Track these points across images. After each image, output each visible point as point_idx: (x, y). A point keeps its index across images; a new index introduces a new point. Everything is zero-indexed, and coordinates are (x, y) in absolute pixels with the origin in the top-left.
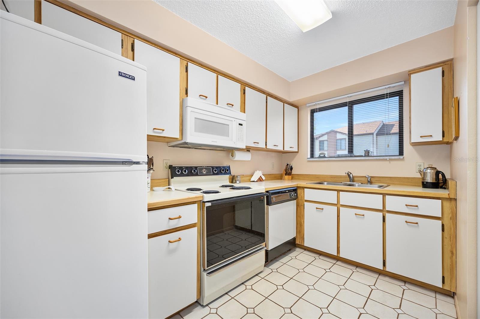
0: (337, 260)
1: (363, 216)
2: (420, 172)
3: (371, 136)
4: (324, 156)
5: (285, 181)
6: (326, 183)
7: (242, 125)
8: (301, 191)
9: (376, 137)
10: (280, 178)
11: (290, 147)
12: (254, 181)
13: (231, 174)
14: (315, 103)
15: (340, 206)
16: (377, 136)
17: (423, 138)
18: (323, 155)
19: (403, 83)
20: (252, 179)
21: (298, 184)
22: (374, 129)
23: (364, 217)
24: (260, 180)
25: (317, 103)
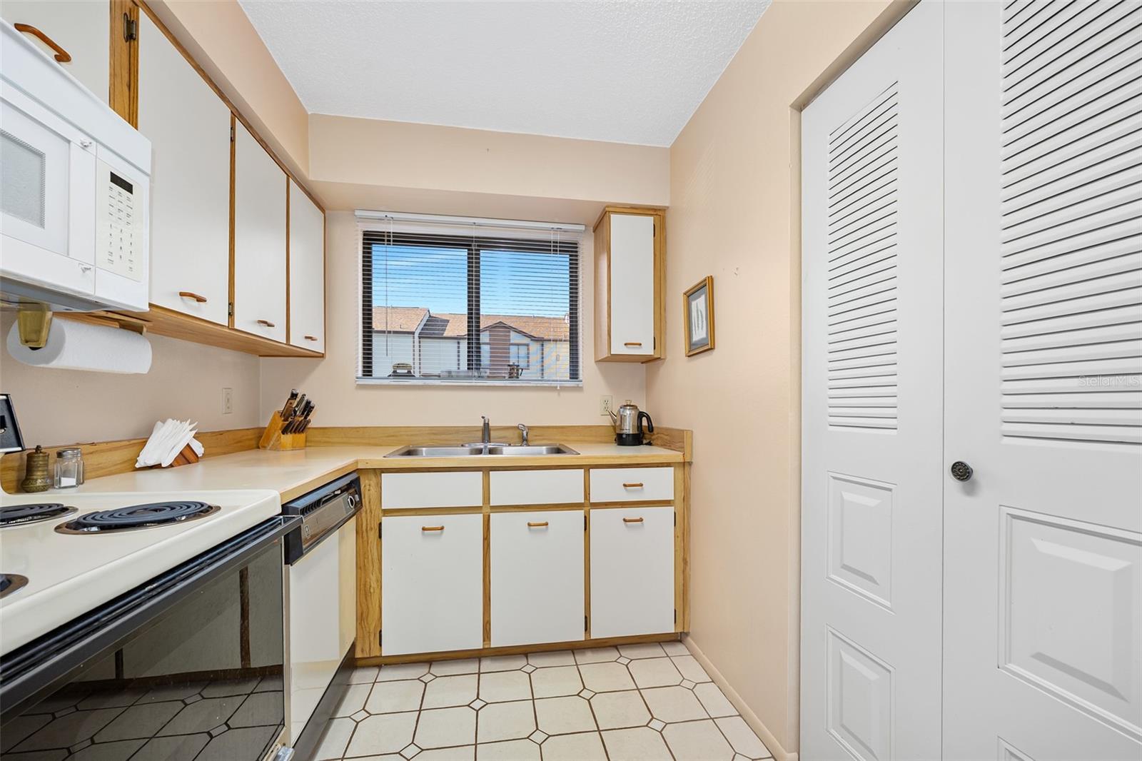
0: (477, 660)
1: (544, 527)
2: (612, 416)
3: (409, 339)
4: (409, 372)
5: (281, 453)
6: (424, 449)
7: (131, 191)
8: (367, 481)
9: (418, 340)
10: (254, 442)
11: (307, 338)
12: (158, 466)
13: (19, 444)
14: (382, 215)
15: (489, 510)
16: (420, 338)
17: (629, 348)
18: (406, 371)
19: (582, 228)
20: (146, 458)
21: (357, 462)
22: (415, 325)
23: (547, 528)
24: (186, 457)
25: (390, 215)
